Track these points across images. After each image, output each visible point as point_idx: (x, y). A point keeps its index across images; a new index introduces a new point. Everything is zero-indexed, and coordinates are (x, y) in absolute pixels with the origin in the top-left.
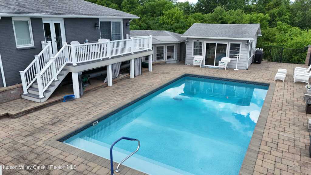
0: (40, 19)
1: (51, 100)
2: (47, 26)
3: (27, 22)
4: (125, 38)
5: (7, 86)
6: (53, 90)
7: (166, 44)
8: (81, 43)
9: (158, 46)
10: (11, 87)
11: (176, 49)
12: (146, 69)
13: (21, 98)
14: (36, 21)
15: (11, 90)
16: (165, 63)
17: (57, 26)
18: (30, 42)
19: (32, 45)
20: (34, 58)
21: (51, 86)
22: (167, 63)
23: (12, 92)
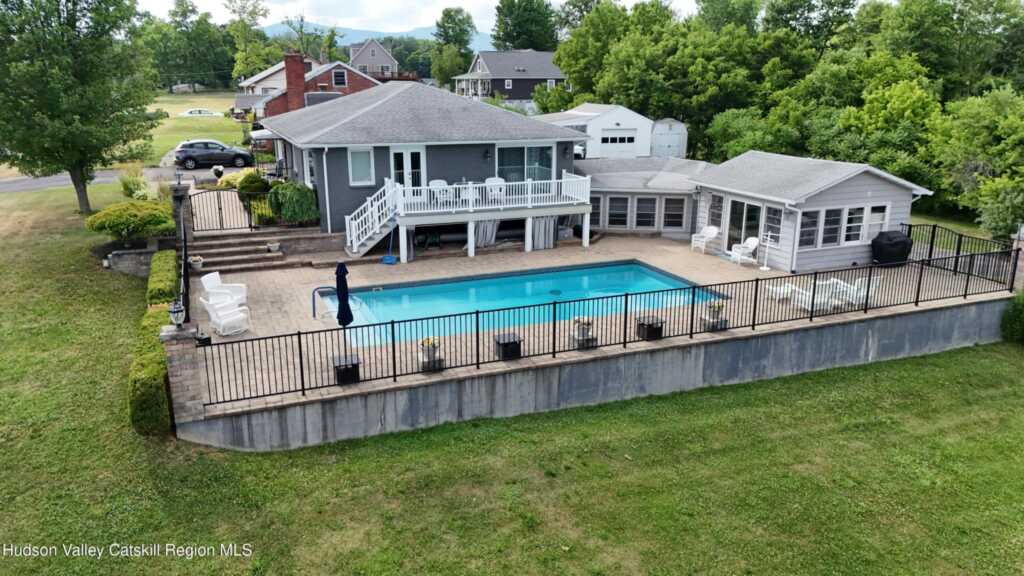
0: (387, 149)
1: (365, 258)
2: (399, 157)
3: (369, 153)
4: (559, 176)
5: (332, 231)
6: (371, 244)
7: (661, 195)
8: (450, 183)
9: (640, 196)
10: (337, 234)
11: (688, 207)
12: (579, 240)
13: (343, 250)
14: (381, 152)
15: (334, 237)
16: (656, 235)
17: (415, 157)
18: (370, 180)
19: (372, 183)
20: (366, 201)
21: (370, 238)
22: (663, 235)
23: (334, 240)
